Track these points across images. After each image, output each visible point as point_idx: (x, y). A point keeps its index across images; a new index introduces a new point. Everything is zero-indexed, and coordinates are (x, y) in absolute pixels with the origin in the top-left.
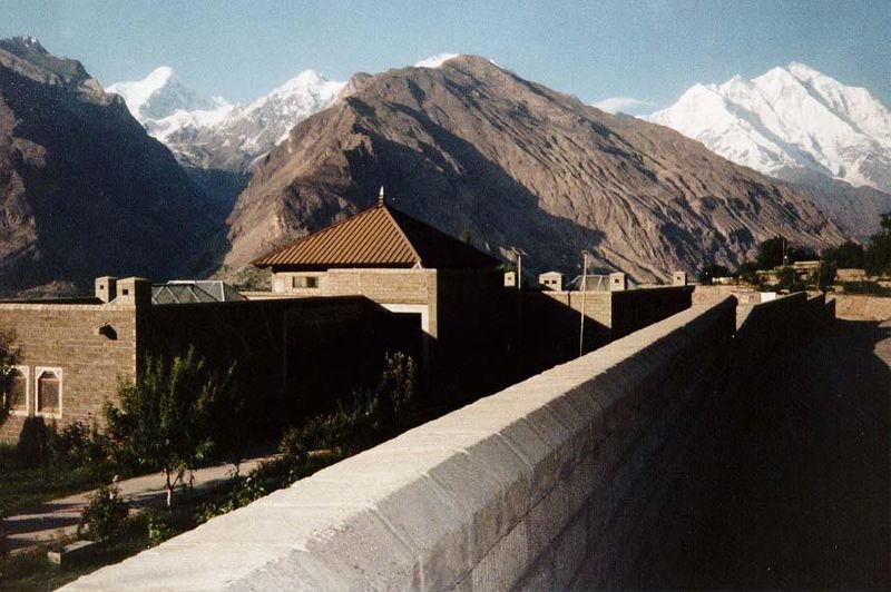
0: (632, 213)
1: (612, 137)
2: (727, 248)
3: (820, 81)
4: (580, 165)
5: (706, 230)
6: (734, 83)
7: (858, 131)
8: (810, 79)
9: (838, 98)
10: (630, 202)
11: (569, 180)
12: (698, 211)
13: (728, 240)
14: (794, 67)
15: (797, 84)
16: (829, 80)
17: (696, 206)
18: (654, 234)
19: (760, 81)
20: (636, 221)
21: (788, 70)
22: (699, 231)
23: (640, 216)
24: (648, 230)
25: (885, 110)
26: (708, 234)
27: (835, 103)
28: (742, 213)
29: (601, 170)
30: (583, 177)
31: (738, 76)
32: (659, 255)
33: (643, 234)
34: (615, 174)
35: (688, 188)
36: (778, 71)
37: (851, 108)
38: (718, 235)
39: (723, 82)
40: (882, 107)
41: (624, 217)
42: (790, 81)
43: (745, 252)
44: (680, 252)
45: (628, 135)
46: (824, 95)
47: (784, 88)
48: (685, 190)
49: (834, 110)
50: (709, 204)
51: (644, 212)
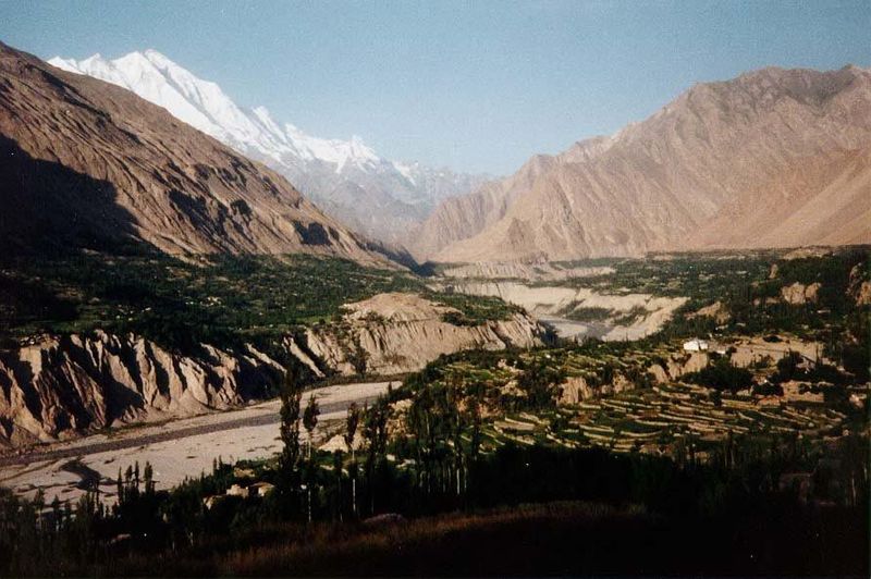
0: (132, 176)
1: (68, 90)
2: (231, 218)
3: (177, 72)
4: (53, 115)
5: (208, 200)
6: (94, 61)
7: (214, 122)
8: (167, 69)
9: (193, 90)
10: (127, 164)
11: (47, 131)
12: (194, 179)
13: (230, 211)
14: (151, 54)
15: (156, 72)
16: (184, 72)
17: (190, 172)
18: (164, 201)
19: (119, 62)
20: (140, 187)
21: (145, 56)
22: (202, 200)
23: (142, 180)
24: (156, 196)
25: (235, 107)
26: (211, 203)
27: (191, 95)
28: (232, 183)
29: (78, 124)
30: (63, 130)
31: (98, 55)
32: (175, 225)
33: (151, 200)
34: (96, 131)
35: (173, 153)
36: (135, 56)
37: (204, 100)
38: (220, 205)
39: (84, 59)
40: (232, 103)
41: (125, 180)
42: (148, 68)
43: (248, 224)
44: (194, 221)
45: (83, 90)
46: (181, 85)
47: (143, 73)
48: (170, 154)
49: (190, 99)
50: (202, 171)
51: (145, 176)
